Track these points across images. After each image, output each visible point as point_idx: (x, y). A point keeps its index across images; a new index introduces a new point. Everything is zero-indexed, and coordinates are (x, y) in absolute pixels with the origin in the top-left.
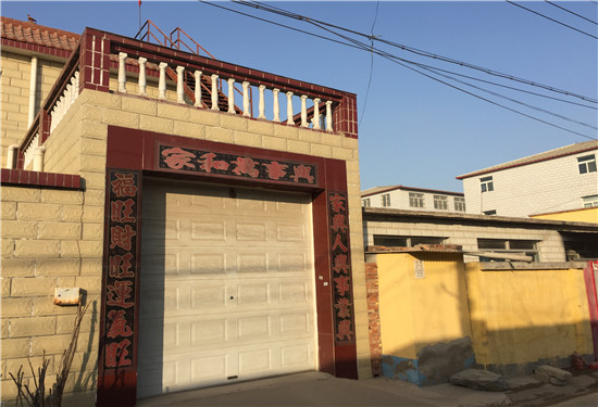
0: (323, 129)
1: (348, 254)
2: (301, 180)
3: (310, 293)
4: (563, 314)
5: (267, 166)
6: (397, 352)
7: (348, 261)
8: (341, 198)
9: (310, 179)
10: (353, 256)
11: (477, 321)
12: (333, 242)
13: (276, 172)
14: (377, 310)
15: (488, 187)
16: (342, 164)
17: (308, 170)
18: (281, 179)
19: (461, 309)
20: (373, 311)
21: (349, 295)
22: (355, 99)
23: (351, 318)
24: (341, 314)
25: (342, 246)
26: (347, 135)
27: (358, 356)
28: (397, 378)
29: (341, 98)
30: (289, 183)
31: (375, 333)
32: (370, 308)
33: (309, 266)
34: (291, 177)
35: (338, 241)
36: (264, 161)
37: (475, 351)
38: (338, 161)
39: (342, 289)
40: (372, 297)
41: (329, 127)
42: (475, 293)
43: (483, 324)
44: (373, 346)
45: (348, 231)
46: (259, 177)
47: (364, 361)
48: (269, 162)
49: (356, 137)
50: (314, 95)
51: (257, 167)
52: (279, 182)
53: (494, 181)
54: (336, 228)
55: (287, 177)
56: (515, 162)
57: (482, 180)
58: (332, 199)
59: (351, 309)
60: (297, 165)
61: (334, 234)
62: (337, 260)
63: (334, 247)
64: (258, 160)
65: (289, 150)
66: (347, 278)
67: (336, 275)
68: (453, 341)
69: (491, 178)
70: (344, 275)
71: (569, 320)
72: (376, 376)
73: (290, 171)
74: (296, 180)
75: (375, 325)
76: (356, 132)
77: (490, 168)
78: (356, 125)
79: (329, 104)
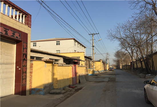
0: (22, 23)
1: (26, 60)
2: (17, 37)
3: (13, 72)
4: (68, 76)
5: (8, 31)
6: (37, 87)
7: (26, 63)
8: (26, 44)
9: (19, 37)
10: (28, 61)
11: (55, 78)
12: (23, 57)
13: (10, 34)
14: (32, 76)
15: (35, 45)
16: (27, 34)
17: (18, 34)
18: (11, 36)
19: (52, 75)
20: (31, 76)
21: (26, 72)
22: (31, 17)
23: (26, 79)
24: (24, 78)
25: (25, 58)
26: (29, 27)
27: (27, 89)
28: (36, 94)
29: (28, 15)
30: (13, 38)
31: (31, 83)
32: (30, 76)
33: (13, 64)
34: (14, 36)
35: (24, 57)
36: (7, 29)
37: (54, 85)
38: (26, 33)
39: (24, 70)
40: (31, 73)
41: (24, 23)
42: (55, 72)
43: (57, 79)
44: (30, 86)
45: (27, 54)
46: (5, 34)
47: (28, 90)
48: (8, 30)
49: (30, 27)
50: (21, 12)
51: (5, 31)
52: (11, 37)
53: (37, 44)
54: (24, 53)
55: (13, 36)
56: (42, 40)
57: (34, 43)
58: (24, 44)
59: (26, 76)
60: (16, 32)
61: (23, 55)
62: (24, 62)
63: (23, 58)
64: (5, 29)
65: (14, 27)
66: (26, 67)
67: (23, 66)
68: (50, 83)
69: (36, 43)
70: (25, 66)
71: (69, 77)
72: (30, 94)
73: (14, 34)
74: (15, 37)
75: (31, 80)
76: (31, 26)
77: (36, 41)
78: (31, 24)
79: (24, 16)
